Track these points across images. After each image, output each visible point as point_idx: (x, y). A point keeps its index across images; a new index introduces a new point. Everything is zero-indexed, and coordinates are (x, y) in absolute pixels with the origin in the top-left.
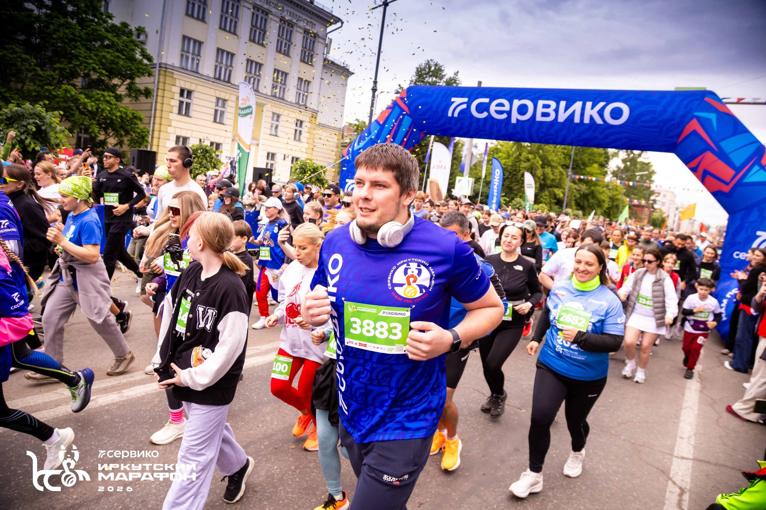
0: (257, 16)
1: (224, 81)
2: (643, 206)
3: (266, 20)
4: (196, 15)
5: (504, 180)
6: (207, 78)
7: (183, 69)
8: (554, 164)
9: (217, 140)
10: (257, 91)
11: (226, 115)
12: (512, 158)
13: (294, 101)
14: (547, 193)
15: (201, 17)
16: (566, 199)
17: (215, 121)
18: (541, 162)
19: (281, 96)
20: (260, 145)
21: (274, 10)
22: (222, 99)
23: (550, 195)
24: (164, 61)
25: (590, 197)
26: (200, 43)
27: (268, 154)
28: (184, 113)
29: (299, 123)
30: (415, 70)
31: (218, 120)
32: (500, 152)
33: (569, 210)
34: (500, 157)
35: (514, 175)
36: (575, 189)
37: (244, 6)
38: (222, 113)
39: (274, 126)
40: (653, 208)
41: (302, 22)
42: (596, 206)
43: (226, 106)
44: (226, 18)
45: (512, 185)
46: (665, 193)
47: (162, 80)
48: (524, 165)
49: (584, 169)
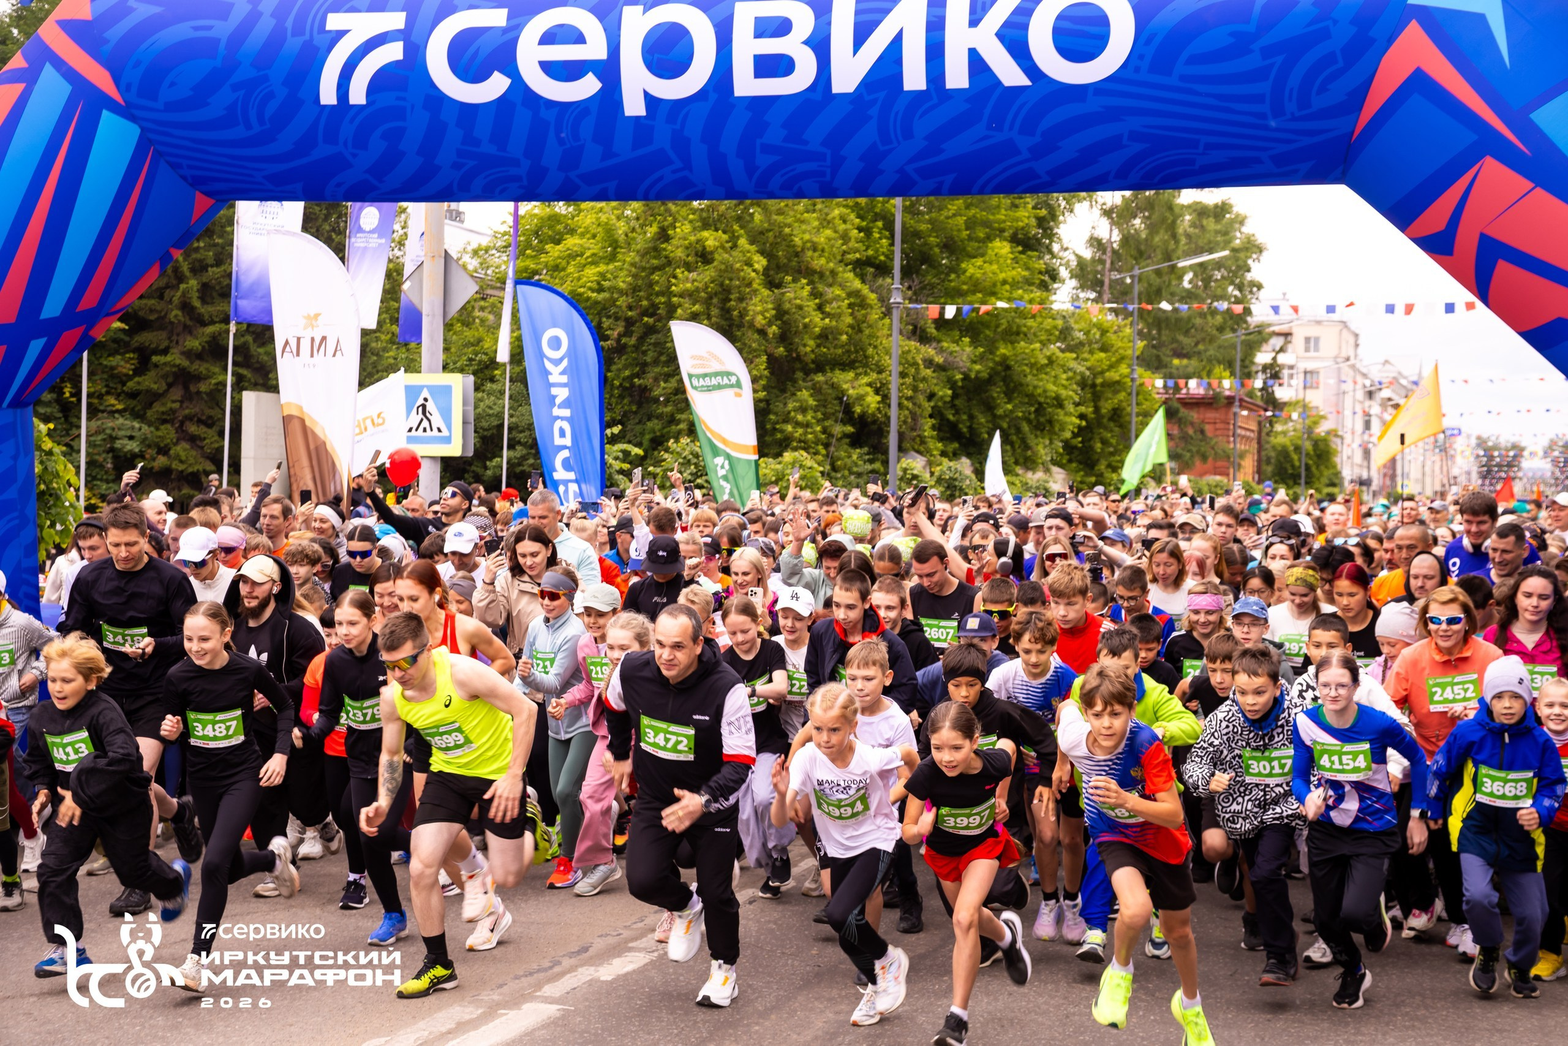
2: (1230, 400)
5: (606, 359)
8: (819, 263)
12: (631, 257)
14: (805, 394)
16: (894, 412)
18: (760, 262)
23: (822, 404)
25: (996, 392)
32: (572, 231)
33: (916, 464)
34: (573, 256)
35: (650, 330)
36: (929, 363)
40: (1271, 402)
42: (1025, 427)
45: (647, 381)
46: (1312, 332)
48: (686, 281)
49: (954, 269)
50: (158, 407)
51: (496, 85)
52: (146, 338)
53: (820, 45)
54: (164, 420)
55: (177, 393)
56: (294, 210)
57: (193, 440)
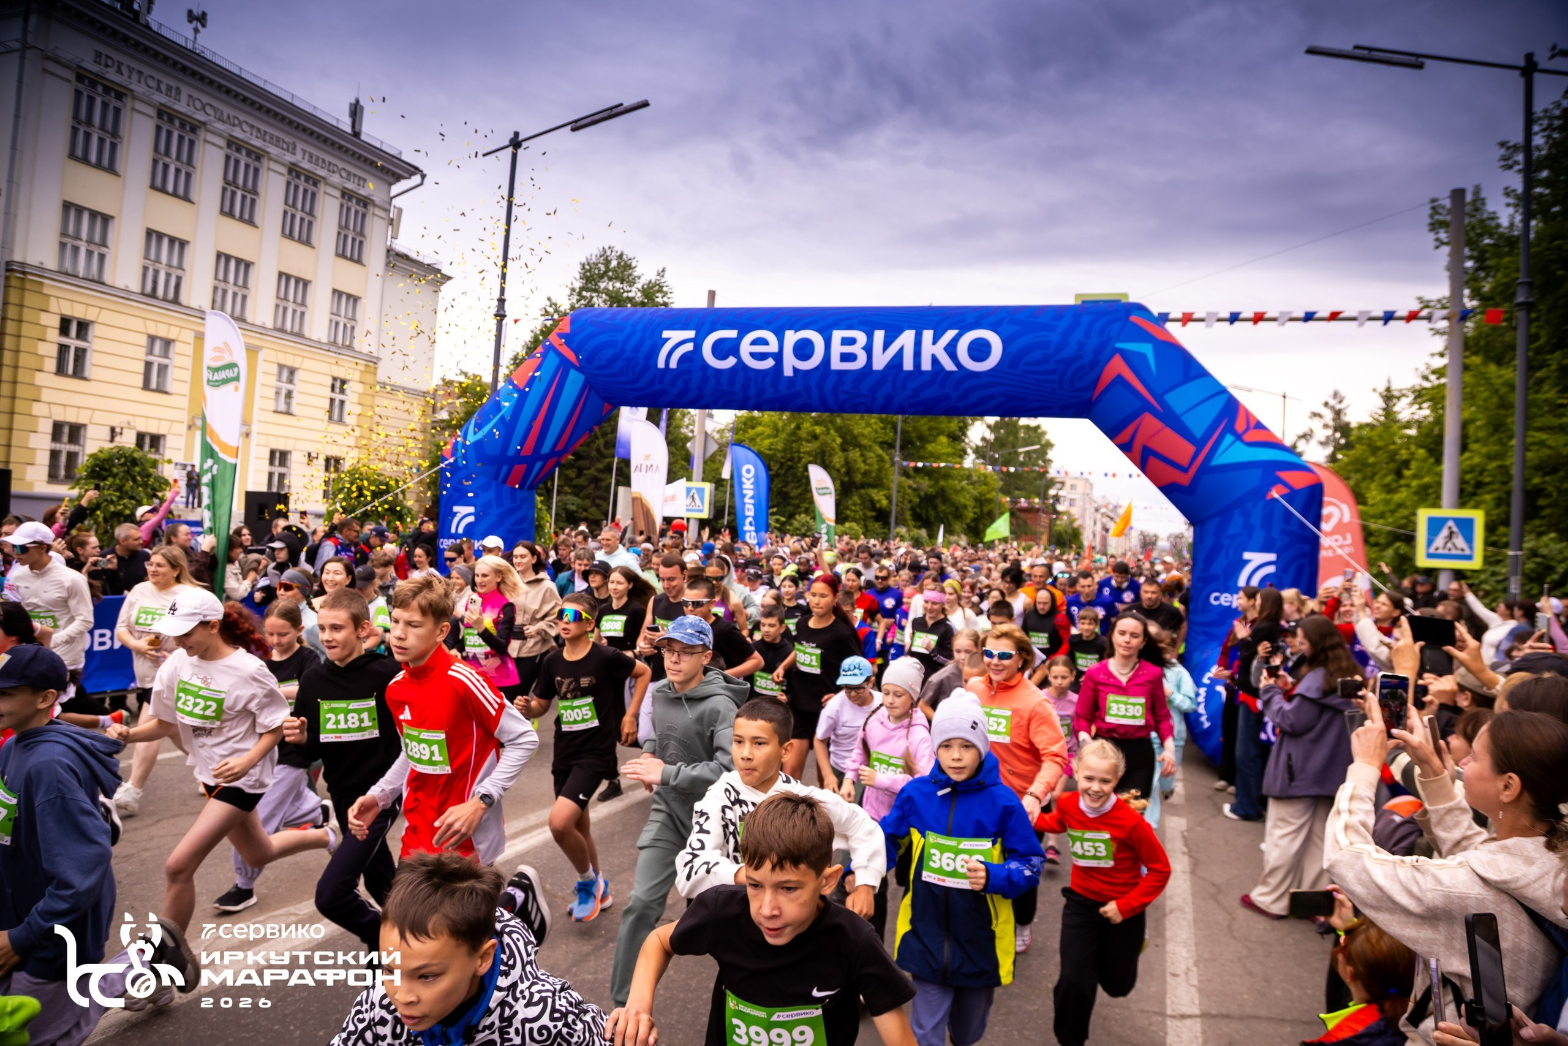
0: (237, 162)
1: (165, 300)
2: (1038, 510)
3: (256, 170)
4: (93, 158)
5: (771, 479)
6: (125, 295)
7: (66, 275)
8: (865, 442)
9: (152, 428)
10: (241, 319)
11: (172, 374)
12: (784, 436)
13: (324, 340)
14: (856, 498)
15: (105, 162)
16: (894, 508)
17: (146, 386)
19: (296, 329)
20: (254, 436)
21: (273, 150)
22: (162, 339)
23: (863, 503)
24: (17, 257)
25: (938, 501)
26: (106, 219)
27: (273, 453)
28: (70, 371)
29: (338, 384)
30: (578, 268)
31: (154, 385)
32: (760, 424)
33: (903, 530)
34: (759, 435)
35: (790, 468)
36: (910, 487)
37: (206, 141)
38: (163, 369)
39: (284, 393)
40: (1055, 511)
41: (337, 175)
43: (171, 354)
44: (166, 167)
45: (788, 489)
46: (1074, 482)
47: (13, 297)
48: (807, 447)
49: (923, 447)
50: (585, 492)
51: (731, 361)
52: (582, 463)
53: (868, 349)
54: (587, 497)
55: (592, 486)
56: (643, 411)
57: (598, 506)
